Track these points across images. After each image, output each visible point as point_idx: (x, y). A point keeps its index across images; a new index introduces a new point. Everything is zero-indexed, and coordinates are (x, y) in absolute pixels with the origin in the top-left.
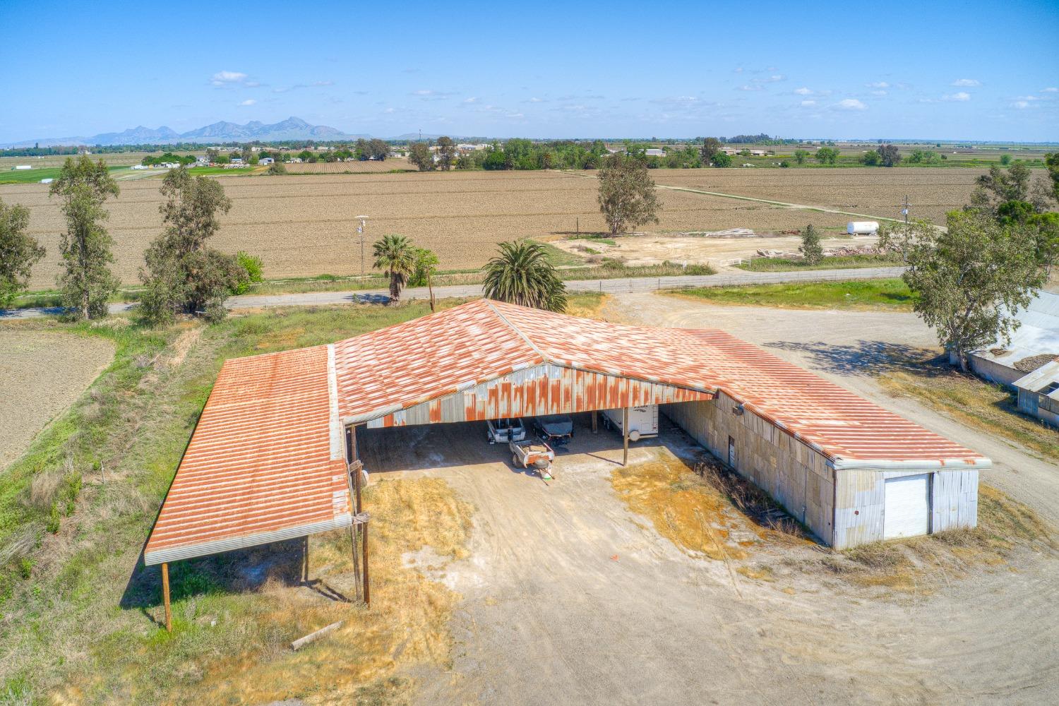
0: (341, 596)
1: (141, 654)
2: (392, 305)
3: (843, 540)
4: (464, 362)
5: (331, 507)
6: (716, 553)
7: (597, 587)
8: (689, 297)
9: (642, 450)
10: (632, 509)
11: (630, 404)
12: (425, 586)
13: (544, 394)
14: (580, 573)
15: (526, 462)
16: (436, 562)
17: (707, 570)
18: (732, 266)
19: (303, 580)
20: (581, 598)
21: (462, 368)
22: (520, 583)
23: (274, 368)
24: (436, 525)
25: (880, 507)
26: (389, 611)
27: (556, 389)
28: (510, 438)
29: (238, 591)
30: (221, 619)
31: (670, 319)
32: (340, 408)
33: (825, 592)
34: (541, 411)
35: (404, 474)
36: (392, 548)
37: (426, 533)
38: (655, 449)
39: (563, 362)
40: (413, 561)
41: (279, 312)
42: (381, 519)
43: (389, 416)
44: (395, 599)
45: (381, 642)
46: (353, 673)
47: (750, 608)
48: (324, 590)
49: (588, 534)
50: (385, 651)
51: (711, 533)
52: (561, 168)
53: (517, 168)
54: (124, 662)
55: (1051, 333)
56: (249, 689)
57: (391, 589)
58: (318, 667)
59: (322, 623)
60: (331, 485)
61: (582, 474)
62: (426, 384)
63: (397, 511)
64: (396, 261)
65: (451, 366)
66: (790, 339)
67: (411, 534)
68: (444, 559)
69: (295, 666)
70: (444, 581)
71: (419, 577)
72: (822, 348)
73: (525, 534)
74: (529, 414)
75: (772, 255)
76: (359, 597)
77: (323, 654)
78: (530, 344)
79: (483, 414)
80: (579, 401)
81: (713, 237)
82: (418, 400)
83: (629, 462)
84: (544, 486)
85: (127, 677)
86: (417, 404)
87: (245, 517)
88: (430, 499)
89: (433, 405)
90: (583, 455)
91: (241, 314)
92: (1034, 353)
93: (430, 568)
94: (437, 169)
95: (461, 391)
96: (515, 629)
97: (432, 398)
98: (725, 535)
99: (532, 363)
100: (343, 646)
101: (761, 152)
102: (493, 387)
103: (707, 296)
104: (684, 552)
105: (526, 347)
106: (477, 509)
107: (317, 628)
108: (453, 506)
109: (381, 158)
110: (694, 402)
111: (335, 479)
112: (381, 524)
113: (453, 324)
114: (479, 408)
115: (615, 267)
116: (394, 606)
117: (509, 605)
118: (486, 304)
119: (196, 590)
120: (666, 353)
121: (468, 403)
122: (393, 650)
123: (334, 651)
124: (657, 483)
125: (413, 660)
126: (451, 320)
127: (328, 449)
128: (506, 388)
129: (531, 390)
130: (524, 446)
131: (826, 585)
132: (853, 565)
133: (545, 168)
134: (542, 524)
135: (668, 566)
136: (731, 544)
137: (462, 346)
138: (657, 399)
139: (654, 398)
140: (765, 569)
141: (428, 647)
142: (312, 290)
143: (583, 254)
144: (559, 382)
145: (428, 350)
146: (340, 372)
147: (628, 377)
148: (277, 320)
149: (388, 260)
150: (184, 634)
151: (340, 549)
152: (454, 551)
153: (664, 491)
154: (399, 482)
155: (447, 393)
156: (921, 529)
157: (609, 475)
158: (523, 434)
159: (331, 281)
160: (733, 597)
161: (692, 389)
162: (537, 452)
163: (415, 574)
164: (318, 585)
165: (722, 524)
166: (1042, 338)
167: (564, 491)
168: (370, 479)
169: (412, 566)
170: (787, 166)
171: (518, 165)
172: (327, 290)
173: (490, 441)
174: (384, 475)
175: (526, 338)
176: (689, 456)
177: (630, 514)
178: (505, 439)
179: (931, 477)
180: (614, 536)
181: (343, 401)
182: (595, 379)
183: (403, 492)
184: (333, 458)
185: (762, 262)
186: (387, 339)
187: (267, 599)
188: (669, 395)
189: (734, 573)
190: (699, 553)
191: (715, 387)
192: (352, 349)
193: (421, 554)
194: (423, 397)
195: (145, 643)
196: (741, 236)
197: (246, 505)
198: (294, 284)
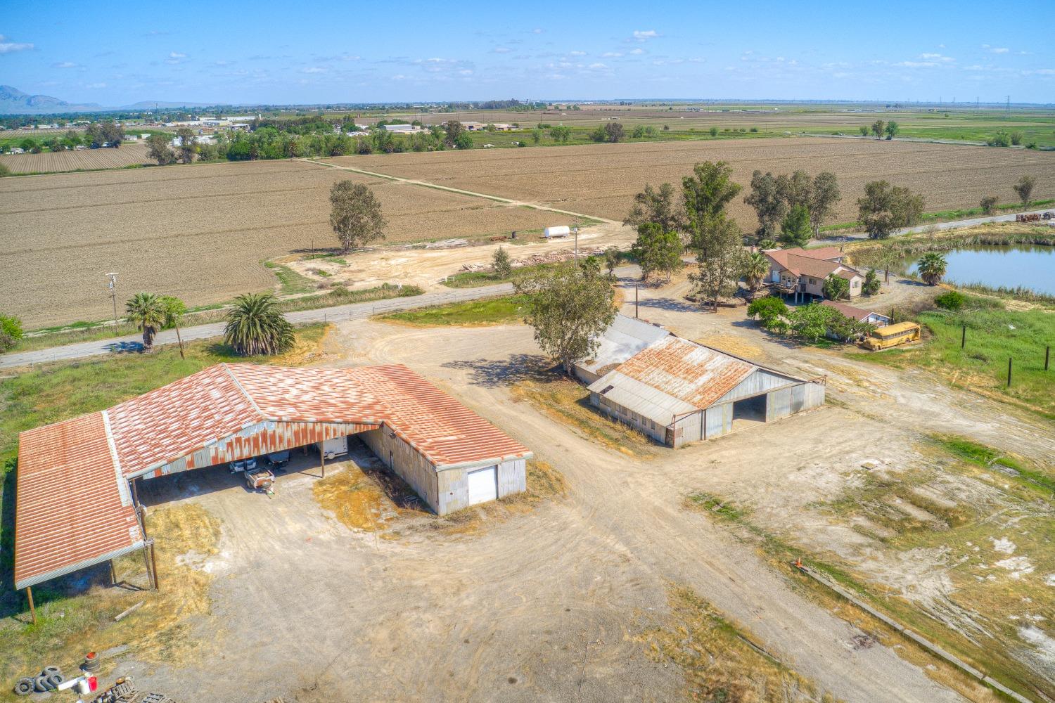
0: (140, 589)
1: (21, 639)
2: (146, 353)
3: (443, 510)
4: (209, 423)
5: (129, 538)
6: (369, 528)
7: (296, 558)
8: (397, 321)
9: (337, 464)
10: (324, 507)
11: (324, 439)
12: (192, 574)
13: (265, 440)
14: (287, 552)
15: (255, 485)
16: (198, 558)
17: (362, 539)
18: (440, 283)
19: (113, 583)
20: (286, 566)
21: (207, 429)
22: (250, 563)
23: (63, 437)
24: (196, 535)
25: (466, 488)
26: (171, 592)
27: (273, 436)
28: (245, 468)
29: (73, 596)
30: (67, 614)
31: (377, 346)
32: (122, 467)
33: (427, 542)
34: (263, 452)
35: (172, 504)
36: (169, 555)
37: (190, 543)
38: (345, 463)
39: (276, 418)
40: (183, 561)
41: (45, 369)
42: (159, 537)
43: (158, 470)
44: (174, 584)
45: (169, 608)
46: (155, 627)
47: (381, 557)
48: (128, 587)
49: (294, 528)
50: (171, 613)
51: (369, 516)
52: (307, 156)
53: (262, 158)
54: (13, 645)
55: (622, 347)
56: (94, 645)
57: (171, 579)
58: (133, 627)
59: (131, 604)
60: (126, 524)
61: (294, 487)
62: (182, 443)
63: (169, 530)
64: (147, 316)
65: (199, 427)
66: (461, 359)
67: (180, 544)
68: (203, 556)
69: (119, 629)
70: (204, 569)
71: (188, 569)
72: (483, 364)
73: (254, 533)
74: (255, 454)
75: (474, 269)
76: (152, 586)
77: (134, 621)
78: (255, 406)
79: (223, 459)
80: (289, 441)
81: (432, 249)
82: (178, 456)
83: (326, 475)
84: (268, 499)
85: (18, 653)
86: (177, 459)
87: (74, 552)
88: (191, 519)
89: (188, 458)
90: (296, 474)
91: (9, 374)
92: (609, 362)
93: (194, 563)
94: (178, 162)
95: (208, 447)
96: (247, 589)
97: (187, 454)
98: (378, 516)
99: (255, 422)
100: (146, 614)
101: (504, 126)
102: (229, 441)
103: (410, 319)
104: (351, 530)
105: (252, 408)
106: (223, 521)
107: (128, 607)
108: (207, 522)
109: (115, 144)
110: (368, 431)
111: (128, 519)
112: (159, 541)
113: (199, 388)
114: (220, 455)
115: (341, 294)
116: (174, 588)
117: (244, 576)
118: (224, 368)
119: (46, 600)
120: (355, 393)
121: (212, 453)
122: (176, 611)
123: (141, 618)
124: (343, 488)
125: (188, 615)
126: (198, 384)
127: (119, 499)
128: (239, 440)
129: (256, 440)
130: (253, 474)
131: (429, 538)
132: (448, 523)
133: (291, 157)
134: (266, 525)
135: (340, 540)
136: (380, 521)
137: (206, 409)
138: (342, 433)
139: (340, 433)
140: (397, 533)
141: (197, 607)
142: (71, 342)
143: (316, 278)
144: (274, 432)
145: (181, 414)
146: (117, 437)
147: (321, 422)
148: (45, 379)
149: (140, 316)
150: (46, 624)
151: (134, 560)
152: (209, 551)
153: (345, 492)
154: (169, 510)
155: (197, 449)
156: (492, 497)
157: (312, 486)
158: (255, 464)
159: (87, 330)
160: (374, 552)
161: (365, 424)
162: (263, 478)
163: (185, 568)
164: (124, 585)
165: (378, 509)
166: (616, 351)
167: (281, 501)
168: (148, 511)
169: (183, 563)
170: (524, 146)
171: (264, 154)
172: (85, 340)
173: (231, 471)
174: (157, 507)
175: (252, 401)
176: (367, 465)
177: (322, 510)
178: (242, 469)
179: (496, 467)
180: (310, 526)
181: (123, 461)
182: (299, 426)
183: (172, 516)
184: (124, 505)
185: (465, 278)
186: (150, 404)
187: (93, 597)
188: (351, 429)
189: (378, 538)
190: (360, 529)
191: (380, 420)
192: (122, 415)
193: (188, 555)
194: (181, 453)
195: (22, 634)
196: (456, 246)
197: (73, 544)
198: (53, 336)
